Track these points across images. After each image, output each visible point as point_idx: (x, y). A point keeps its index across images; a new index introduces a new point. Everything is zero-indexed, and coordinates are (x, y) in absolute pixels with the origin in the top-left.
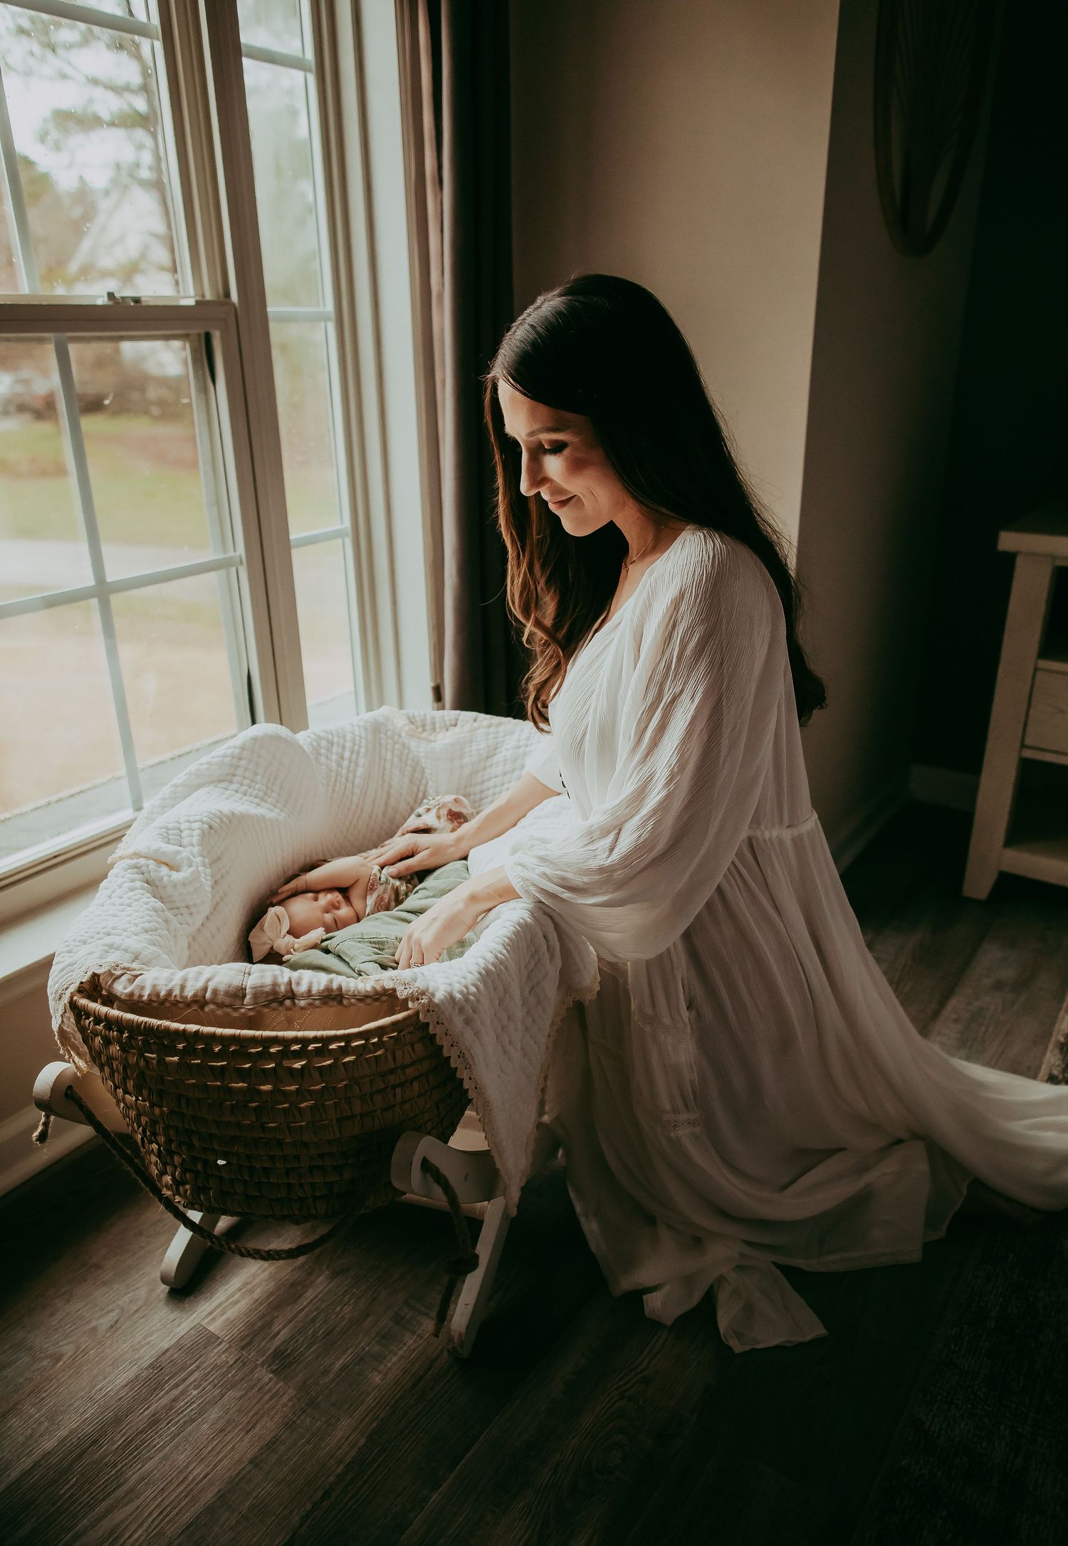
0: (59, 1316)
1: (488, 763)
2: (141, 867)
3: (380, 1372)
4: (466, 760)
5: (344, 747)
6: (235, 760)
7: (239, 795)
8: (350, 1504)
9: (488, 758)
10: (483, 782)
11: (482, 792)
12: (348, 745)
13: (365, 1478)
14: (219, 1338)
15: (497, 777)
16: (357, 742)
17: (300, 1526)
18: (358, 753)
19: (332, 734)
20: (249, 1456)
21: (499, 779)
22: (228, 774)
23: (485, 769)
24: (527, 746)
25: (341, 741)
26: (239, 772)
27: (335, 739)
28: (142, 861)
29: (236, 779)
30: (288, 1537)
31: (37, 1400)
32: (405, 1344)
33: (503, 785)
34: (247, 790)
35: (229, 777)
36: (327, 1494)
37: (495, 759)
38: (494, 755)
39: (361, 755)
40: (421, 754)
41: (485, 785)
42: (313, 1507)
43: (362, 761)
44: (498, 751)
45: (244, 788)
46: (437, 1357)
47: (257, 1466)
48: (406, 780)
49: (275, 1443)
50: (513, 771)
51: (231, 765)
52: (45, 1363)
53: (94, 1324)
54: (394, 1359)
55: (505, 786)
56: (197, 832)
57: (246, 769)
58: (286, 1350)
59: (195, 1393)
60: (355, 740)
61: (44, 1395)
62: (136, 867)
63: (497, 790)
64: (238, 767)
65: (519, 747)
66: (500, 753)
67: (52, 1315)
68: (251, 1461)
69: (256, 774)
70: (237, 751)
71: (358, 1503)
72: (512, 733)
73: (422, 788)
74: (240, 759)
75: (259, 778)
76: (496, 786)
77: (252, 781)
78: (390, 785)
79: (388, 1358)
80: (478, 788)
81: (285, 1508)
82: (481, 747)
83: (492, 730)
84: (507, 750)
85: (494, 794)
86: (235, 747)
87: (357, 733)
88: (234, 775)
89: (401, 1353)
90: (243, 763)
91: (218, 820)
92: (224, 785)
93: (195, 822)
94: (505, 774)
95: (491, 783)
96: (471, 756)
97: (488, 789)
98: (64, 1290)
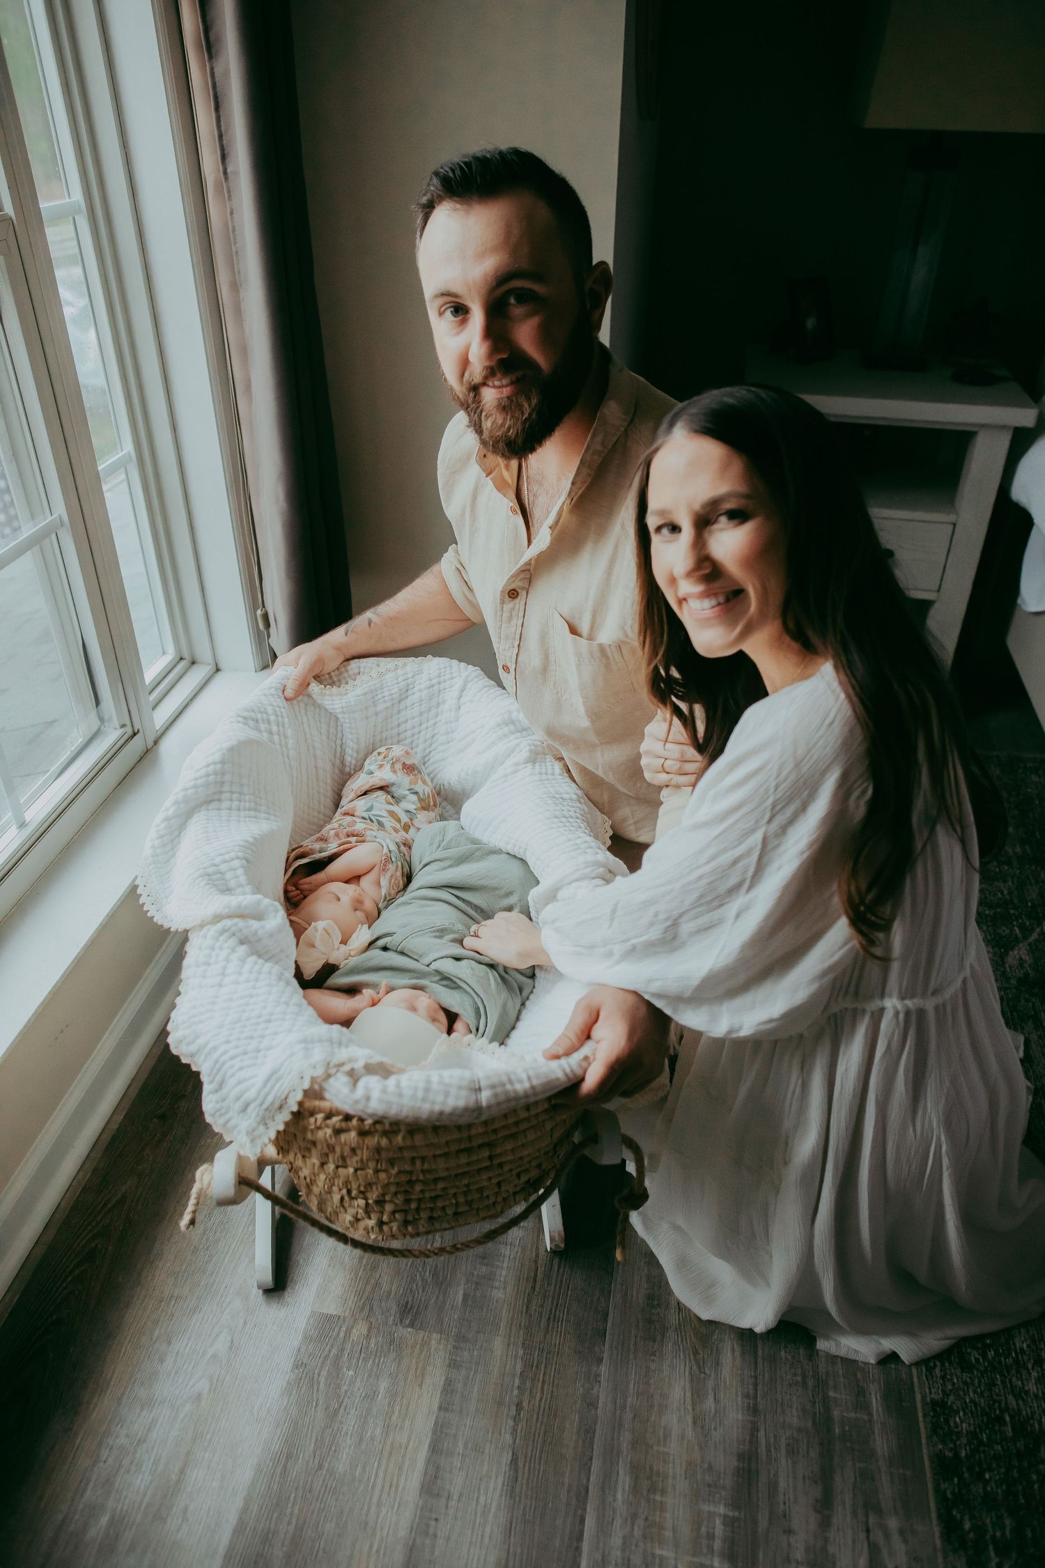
0: (169, 1361)
1: (403, 705)
2: (229, 929)
3: (499, 1288)
4: (380, 707)
5: (269, 722)
6: (219, 777)
7: (234, 812)
8: (542, 1405)
9: (400, 701)
10: (399, 725)
11: (399, 734)
12: (272, 718)
13: (541, 1380)
14: (339, 1317)
15: (413, 718)
16: (279, 713)
17: (514, 1442)
18: (283, 724)
19: (253, 711)
20: (436, 1405)
21: (416, 719)
22: (214, 793)
23: (399, 712)
24: (440, 684)
25: (265, 715)
26: (226, 788)
27: (259, 716)
28: (228, 923)
29: (224, 796)
30: (511, 1455)
31: (206, 1444)
32: (504, 1256)
33: (421, 724)
34: (239, 806)
35: (217, 797)
36: (519, 1406)
37: (408, 702)
38: (407, 697)
39: (287, 725)
40: (338, 711)
41: (402, 728)
42: (515, 1421)
43: (289, 732)
44: (410, 692)
45: (236, 804)
46: (537, 1255)
47: (446, 1410)
48: (324, 738)
49: (449, 1385)
50: (429, 710)
51: (216, 783)
52: (188, 1407)
53: (210, 1352)
54: (504, 1273)
55: (424, 726)
56: (240, 871)
57: (232, 783)
58: (407, 1303)
59: (351, 1373)
60: (276, 711)
61: (208, 1437)
62: (224, 931)
63: (417, 730)
64: (222, 783)
65: (433, 686)
66: (413, 694)
67: (162, 1360)
68: (440, 1408)
69: (242, 785)
70: (218, 766)
71: (548, 1401)
72: (420, 672)
73: (339, 742)
74: (223, 774)
75: (245, 789)
76: (414, 728)
77: (240, 793)
78: (314, 748)
79: (498, 1274)
80: (395, 731)
81: (493, 1433)
82: (392, 692)
83: (400, 672)
84: (420, 690)
85: (413, 735)
86: (214, 763)
87: (275, 704)
88: (221, 793)
89: (505, 1265)
90: (227, 778)
91: (249, 851)
92: (214, 805)
93: (232, 860)
94: (421, 714)
95: (409, 725)
96: (385, 702)
97: (406, 731)
98: (156, 1333)
